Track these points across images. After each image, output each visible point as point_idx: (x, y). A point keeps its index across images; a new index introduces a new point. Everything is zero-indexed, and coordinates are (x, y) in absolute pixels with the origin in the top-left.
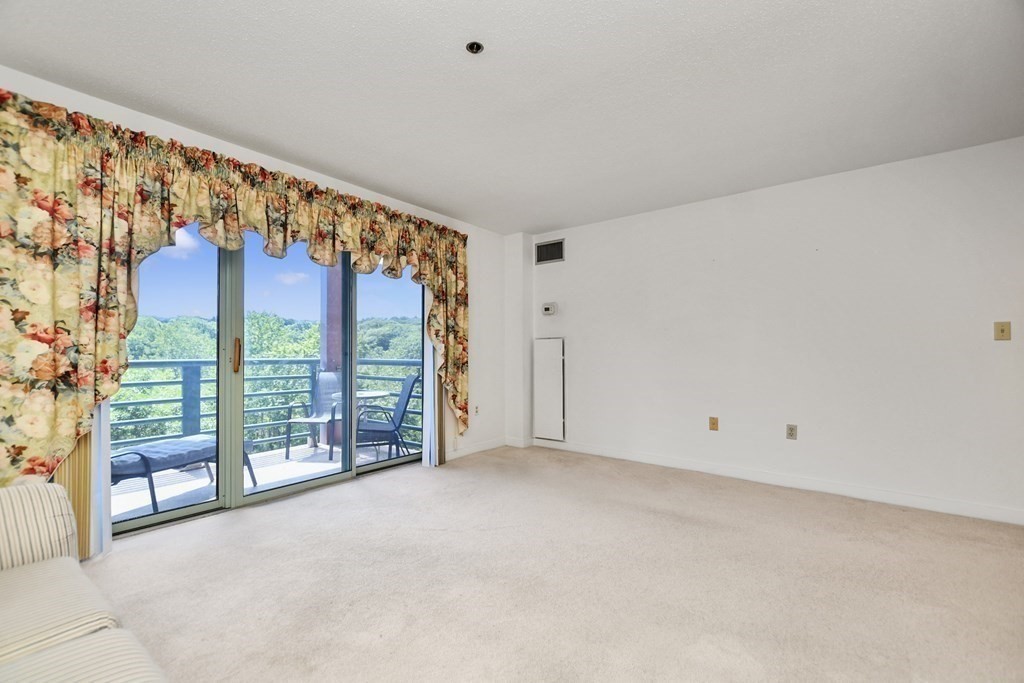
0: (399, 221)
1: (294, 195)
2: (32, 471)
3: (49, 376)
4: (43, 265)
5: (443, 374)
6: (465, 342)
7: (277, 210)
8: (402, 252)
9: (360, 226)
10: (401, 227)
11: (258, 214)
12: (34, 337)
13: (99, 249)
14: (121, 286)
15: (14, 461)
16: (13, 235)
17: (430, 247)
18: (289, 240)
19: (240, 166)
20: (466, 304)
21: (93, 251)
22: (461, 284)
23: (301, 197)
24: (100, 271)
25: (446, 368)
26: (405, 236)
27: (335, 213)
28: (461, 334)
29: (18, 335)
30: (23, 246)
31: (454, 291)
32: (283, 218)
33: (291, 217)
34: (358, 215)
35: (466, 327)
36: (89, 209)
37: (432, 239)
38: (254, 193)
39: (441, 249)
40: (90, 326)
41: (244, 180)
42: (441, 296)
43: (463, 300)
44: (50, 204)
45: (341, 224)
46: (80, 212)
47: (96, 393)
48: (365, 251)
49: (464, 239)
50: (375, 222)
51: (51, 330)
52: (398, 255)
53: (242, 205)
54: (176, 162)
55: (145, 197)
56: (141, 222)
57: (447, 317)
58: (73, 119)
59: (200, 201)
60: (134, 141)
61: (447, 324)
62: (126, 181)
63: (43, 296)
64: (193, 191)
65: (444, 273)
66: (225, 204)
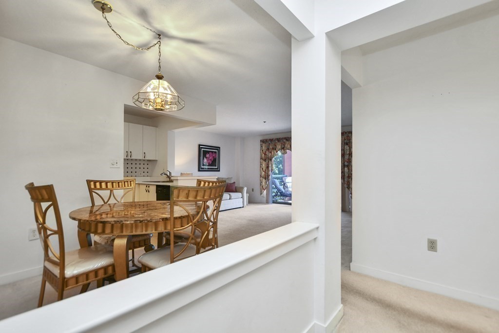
3: (264, 177)
5: (342, 181)
11: (289, 146)
14: (270, 163)
15: (262, 188)
21: (267, 159)
25: (344, 179)
29: (262, 171)
30: (263, 159)
31: (348, 152)
36: (267, 153)
40: (267, 170)
44: (264, 153)
47: (268, 179)
51: (265, 170)
53: (286, 145)
54: (277, 142)
55: (273, 149)
56: (272, 152)
57: (344, 162)
58: (266, 140)
59: (280, 147)
60: (271, 140)
61: (344, 164)
62: (271, 147)
63: (264, 166)
64: (279, 145)
65: (343, 148)
66: (283, 146)
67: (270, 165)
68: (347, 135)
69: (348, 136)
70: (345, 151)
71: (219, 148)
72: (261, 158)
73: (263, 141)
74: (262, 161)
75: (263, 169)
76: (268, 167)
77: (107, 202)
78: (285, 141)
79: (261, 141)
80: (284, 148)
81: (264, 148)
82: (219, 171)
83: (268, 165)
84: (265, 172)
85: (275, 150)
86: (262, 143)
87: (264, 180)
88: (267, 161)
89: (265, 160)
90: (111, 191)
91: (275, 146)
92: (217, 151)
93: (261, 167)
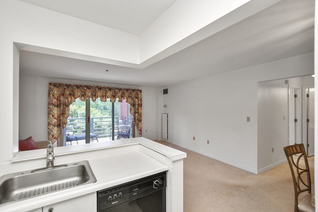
0: (122, 90)
1: (97, 89)
2: (54, 139)
3: (56, 124)
5: (134, 123)
6: (141, 115)
7: (94, 93)
8: (122, 97)
9: (111, 93)
10: (122, 91)
11: (90, 94)
12: (55, 119)
13: (63, 104)
14: (67, 110)
15: (52, 137)
16: (52, 104)
17: (130, 94)
18: (96, 98)
19: (86, 86)
20: (142, 106)
22: (140, 102)
23: (99, 90)
24: (64, 108)
25: (135, 121)
26: (123, 93)
27: (106, 91)
28: (139, 113)
29: (53, 118)
30: (53, 105)
31: (137, 104)
32: (95, 94)
33: (97, 94)
34: (111, 91)
35: (141, 111)
37: (131, 93)
38: (89, 90)
39: (134, 94)
40: (62, 117)
41: (87, 88)
42: (133, 105)
43: (140, 105)
44: (56, 98)
45: (107, 93)
46: (61, 99)
47: (63, 127)
48: (113, 98)
49: (141, 91)
51: (57, 117)
52: (121, 98)
53: (87, 93)
54: (75, 88)
55: (70, 95)
56: (70, 99)
57: (135, 110)
58: (60, 84)
59: (79, 94)
60: (68, 86)
61: (135, 112)
62: (67, 93)
63: (56, 112)
64: (78, 92)
65: (134, 100)
66: (84, 94)
68: (136, 92)
69: (137, 93)
74: (51, 107)
75: (53, 116)
78: (86, 88)
79: (50, 84)
81: (56, 92)
83: (63, 111)
85: (73, 96)
86: (51, 86)
87: (55, 128)
88: (62, 108)
89: (58, 106)
91: (73, 92)
93: (49, 113)
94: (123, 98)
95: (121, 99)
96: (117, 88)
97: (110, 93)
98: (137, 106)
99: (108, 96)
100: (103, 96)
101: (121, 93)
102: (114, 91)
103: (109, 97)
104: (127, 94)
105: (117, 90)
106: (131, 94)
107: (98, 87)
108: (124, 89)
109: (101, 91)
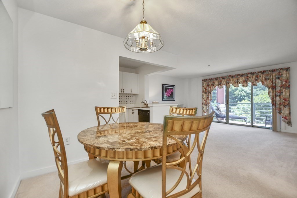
0: (255, 74)
1: (230, 78)
3: (205, 104)
4: (205, 94)
11: (225, 83)
17: (267, 76)
19: (222, 77)
20: (289, 88)
21: (208, 92)
22: (285, 83)
23: (231, 78)
26: (257, 77)
27: (238, 78)
31: (280, 85)
36: (207, 88)
38: (224, 80)
39: (273, 75)
42: (273, 88)
44: (205, 88)
48: (245, 83)
49: (288, 69)
50: (248, 76)
53: (222, 82)
54: (215, 80)
55: (212, 85)
56: (211, 88)
57: (276, 93)
58: (207, 79)
59: (217, 83)
60: (211, 79)
62: (210, 84)
63: (205, 97)
64: (216, 83)
65: (274, 82)
66: (220, 83)
67: (210, 96)
68: (278, 71)
69: (280, 72)
70: (276, 84)
71: (175, 86)
72: (203, 92)
73: (204, 81)
74: (203, 93)
75: (204, 99)
76: (208, 98)
77: (108, 122)
78: (221, 79)
79: (202, 80)
80: (220, 84)
81: (205, 85)
82: (175, 100)
83: (208, 96)
84: (206, 101)
85: (214, 85)
86: (203, 82)
87: (205, 106)
88: (207, 94)
89: (206, 93)
90: (111, 114)
91: (214, 83)
92: (173, 88)
93: (202, 97)
94: (256, 82)
95: (255, 83)
96: (249, 73)
97: (242, 79)
98: (278, 89)
99: (239, 82)
100: (235, 83)
101: (254, 77)
102: (246, 77)
103: (241, 83)
104: (262, 77)
105: (250, 75)
106: (269, 75)
107: (231, 75)
108: (259, 72)
109: (234, 78)
